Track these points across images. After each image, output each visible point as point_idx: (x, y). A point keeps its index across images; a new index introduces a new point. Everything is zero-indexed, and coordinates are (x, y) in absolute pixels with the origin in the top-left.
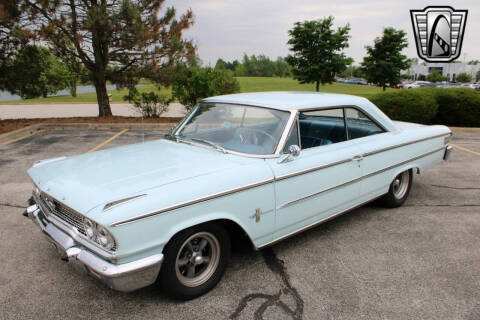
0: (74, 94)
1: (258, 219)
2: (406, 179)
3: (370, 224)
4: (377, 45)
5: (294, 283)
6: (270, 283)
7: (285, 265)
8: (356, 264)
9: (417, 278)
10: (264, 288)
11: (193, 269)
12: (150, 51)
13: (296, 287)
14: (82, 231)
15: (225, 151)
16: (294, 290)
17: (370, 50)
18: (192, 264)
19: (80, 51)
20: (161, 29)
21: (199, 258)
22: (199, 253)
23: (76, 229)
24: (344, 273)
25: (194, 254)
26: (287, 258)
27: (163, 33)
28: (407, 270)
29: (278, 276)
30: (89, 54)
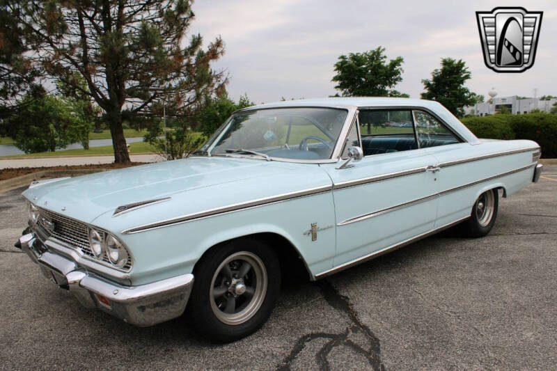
0: (86, 147)
1: (314, 237)
2: (490, 202)
3: (452, 255)
4: (436, 79)
5: (364, 319)
6: (334, 321)
7: (351, 302)
8: (441, 296)
9: (523, 308)
10: (326, 327)
11: (233, 302)
12: (173, 86)
13: (368, 324)
14: (87, 252)
15: (268, 158)
16: (365, 328)
17: (428, 85)
18: (232, 296)
19: (92, 86)
20: (185, 61)
21: (240, 286)
22: (241, 280)
23: (79, 250)
24: (427, 306)
25: (234, 281)
26: (352, 294)
27: (188, 65)
28: (509, 300)
29: (343, 313)
30: (102, 90)
